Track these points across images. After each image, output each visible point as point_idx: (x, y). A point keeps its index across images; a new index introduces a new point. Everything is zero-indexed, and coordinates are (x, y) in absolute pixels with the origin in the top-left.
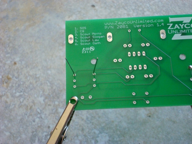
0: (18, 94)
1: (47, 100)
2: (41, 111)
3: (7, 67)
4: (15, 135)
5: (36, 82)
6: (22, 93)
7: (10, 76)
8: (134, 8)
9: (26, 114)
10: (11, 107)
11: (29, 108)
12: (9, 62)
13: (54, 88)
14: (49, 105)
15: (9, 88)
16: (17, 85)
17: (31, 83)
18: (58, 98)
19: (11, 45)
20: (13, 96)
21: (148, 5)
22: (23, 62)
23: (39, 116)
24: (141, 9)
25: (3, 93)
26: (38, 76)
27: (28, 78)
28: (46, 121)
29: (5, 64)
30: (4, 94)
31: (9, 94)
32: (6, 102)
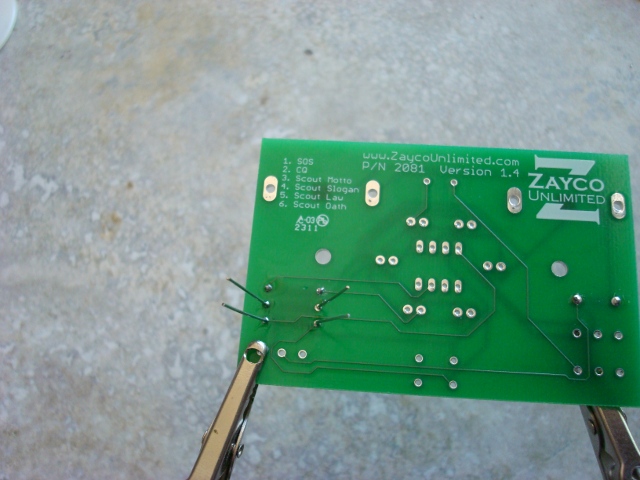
0: (135, 256)
1: (200, 270)
2: (187, 294)
3: (112, 193)
4: (128, 350)
5: (177, 227)
6: (144, 254)
7: (119, 215)
8: (401, 55)
9: (154, 302)
10: (120, 286)
11: (160, 286)
12: (116, 183)
13: (218, 240)
14: (207, 281)
15: (116, 242)
16: (134, 235)
17: (164, 230)
18: (227, 263)
19: (122, 144)
20: (125, 260)
21: (434, 50)
22: (148, 183)
23: (182, 305)
24: (417, 58)
25: (103, 253)
26: (180, 213)
27: (159, 219)
28: (199, 318)
29: (107, 187)
30: (106, 256)
31: (115, 255)
32: (110, 274)
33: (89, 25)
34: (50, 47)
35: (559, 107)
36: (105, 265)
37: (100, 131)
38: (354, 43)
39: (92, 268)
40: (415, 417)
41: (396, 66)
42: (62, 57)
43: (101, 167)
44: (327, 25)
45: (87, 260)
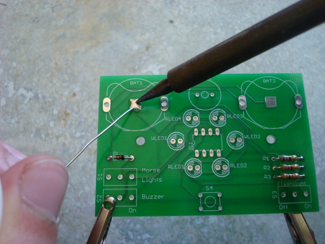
33: (48, 4)
34: (27, 15)
35: (305, 55)
36: (61, 139)
37: (56, 64)
38: (196, 17)
39: (54, 141)
40: (234, 223)
41: (219, 31)
42: (34, 21)
43: (58, 84)
44: (181, 7)
45: (51, 137)
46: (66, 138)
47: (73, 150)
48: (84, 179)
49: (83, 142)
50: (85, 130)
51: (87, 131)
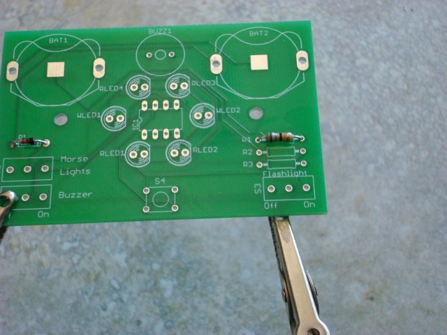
46: (43, 253)
47: (56, 274)
48: (74, 326)
49: (75, 259)
50: (79, 238)
51: (82, 240)
